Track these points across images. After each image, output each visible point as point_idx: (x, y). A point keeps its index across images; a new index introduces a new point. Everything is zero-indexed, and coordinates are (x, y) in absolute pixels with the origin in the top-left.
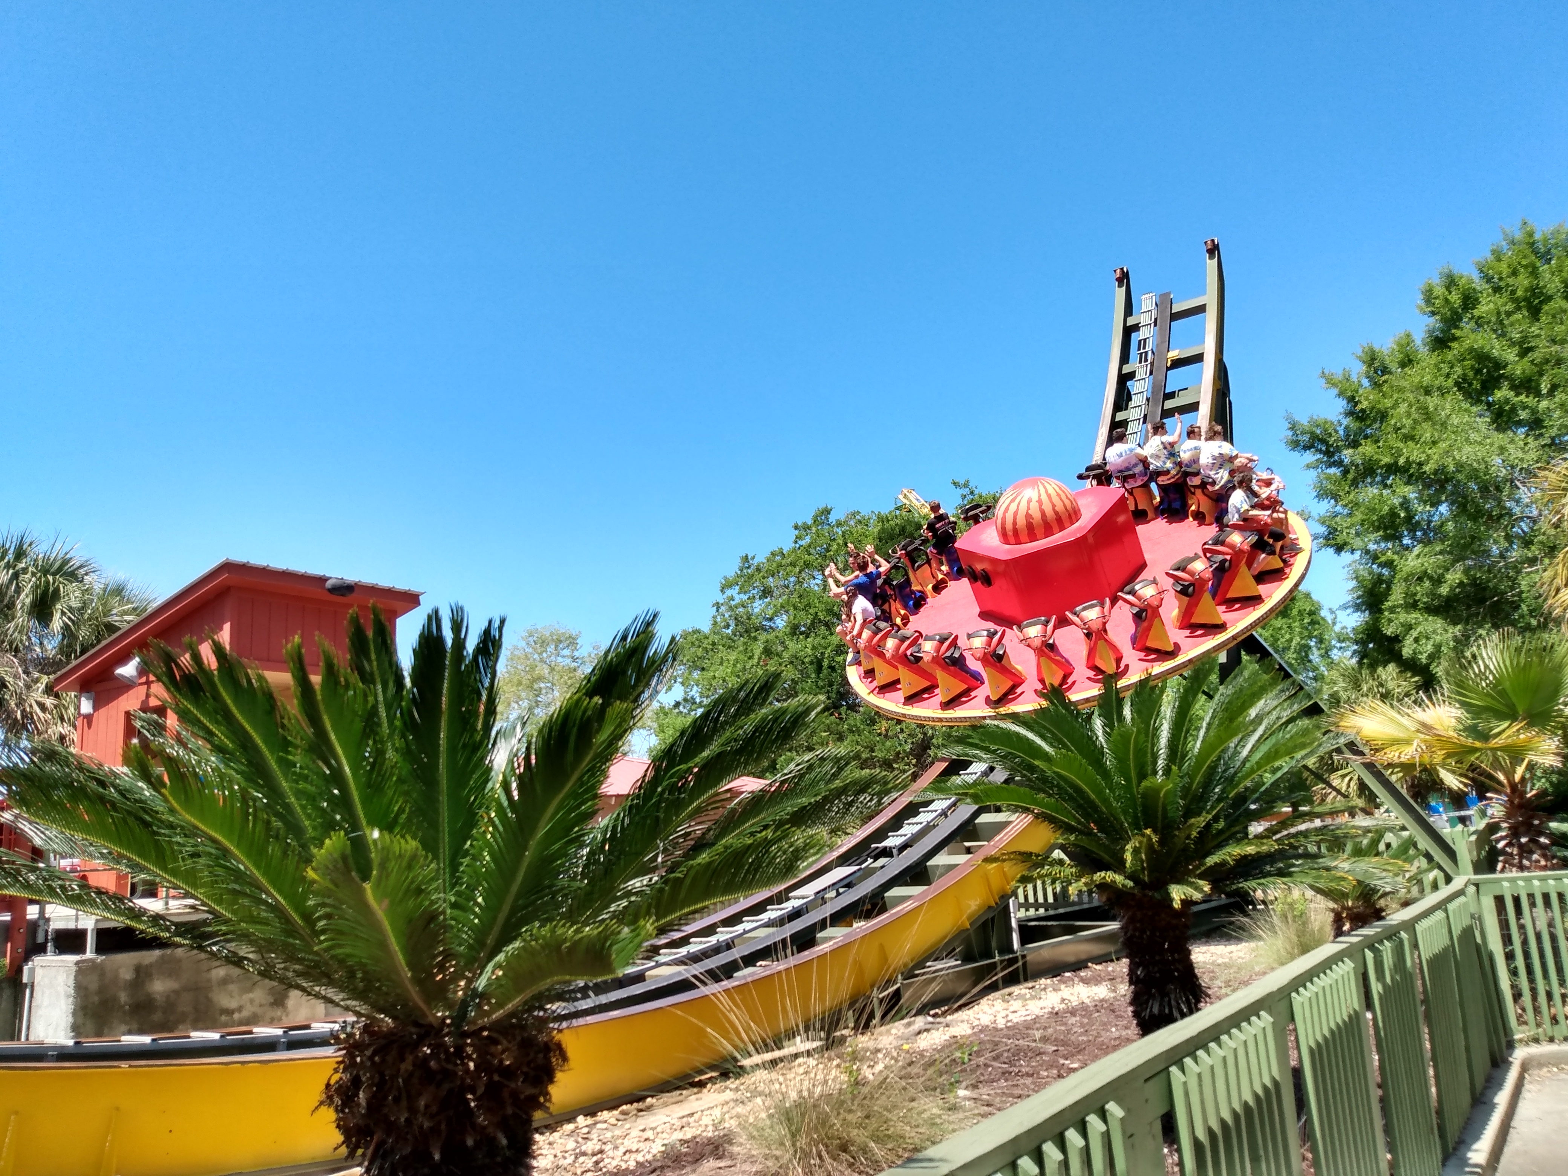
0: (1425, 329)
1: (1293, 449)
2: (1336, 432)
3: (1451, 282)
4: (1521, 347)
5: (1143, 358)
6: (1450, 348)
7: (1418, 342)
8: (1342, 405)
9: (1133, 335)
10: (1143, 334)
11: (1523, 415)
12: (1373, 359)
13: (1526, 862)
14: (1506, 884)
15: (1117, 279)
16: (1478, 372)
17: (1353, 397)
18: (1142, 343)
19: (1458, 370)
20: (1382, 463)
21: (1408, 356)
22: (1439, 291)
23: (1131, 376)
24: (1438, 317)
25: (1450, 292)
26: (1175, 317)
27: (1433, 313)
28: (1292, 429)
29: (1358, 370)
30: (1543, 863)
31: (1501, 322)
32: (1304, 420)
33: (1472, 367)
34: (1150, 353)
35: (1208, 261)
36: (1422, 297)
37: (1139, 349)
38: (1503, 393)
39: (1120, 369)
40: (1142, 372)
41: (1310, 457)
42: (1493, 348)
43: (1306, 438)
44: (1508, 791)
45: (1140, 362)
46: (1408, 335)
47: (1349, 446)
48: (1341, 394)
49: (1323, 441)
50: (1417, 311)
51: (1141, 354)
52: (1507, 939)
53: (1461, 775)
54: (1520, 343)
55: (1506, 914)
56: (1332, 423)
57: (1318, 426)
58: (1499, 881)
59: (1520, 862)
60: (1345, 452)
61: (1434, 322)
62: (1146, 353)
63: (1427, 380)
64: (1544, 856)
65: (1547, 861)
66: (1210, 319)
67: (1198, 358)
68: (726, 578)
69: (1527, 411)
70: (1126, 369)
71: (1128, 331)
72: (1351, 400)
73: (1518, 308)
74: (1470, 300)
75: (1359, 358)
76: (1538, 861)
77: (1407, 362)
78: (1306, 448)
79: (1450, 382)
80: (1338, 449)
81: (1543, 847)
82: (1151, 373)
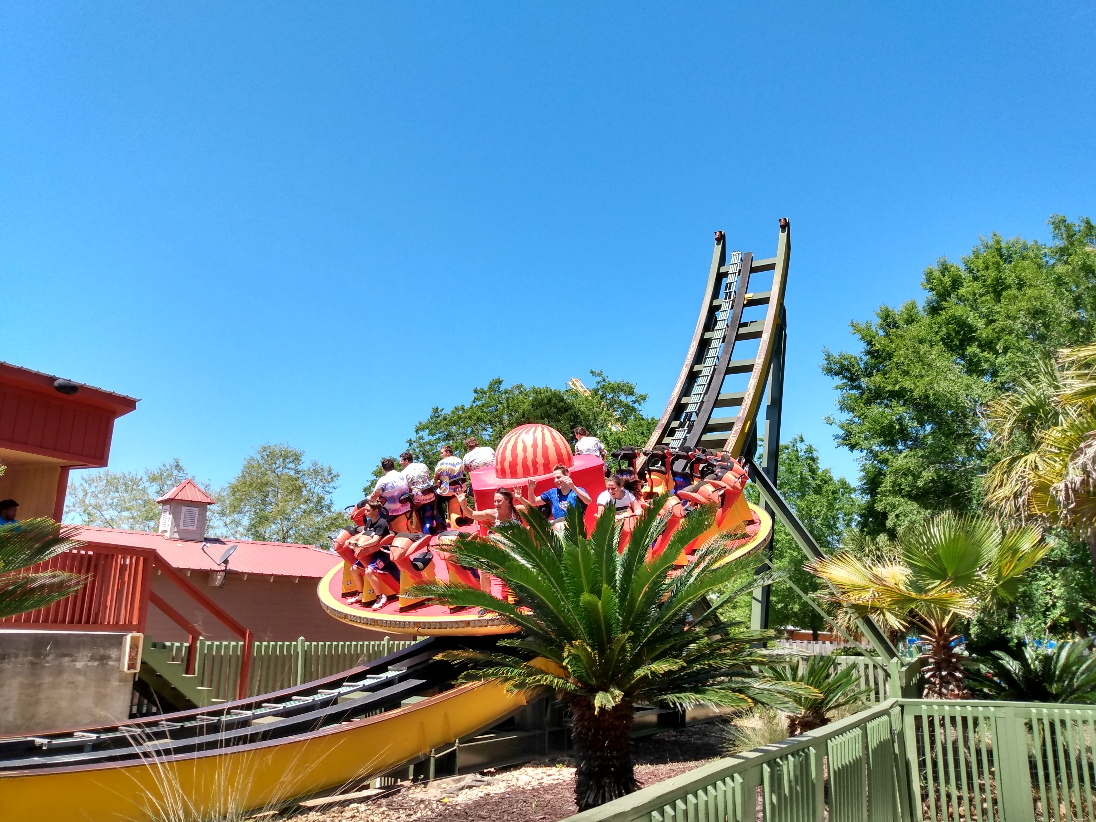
0: (926, 300)
1: (827, 374)
2: (858, 365)
3: (945, 269)
4: (987, 319)
5: (728, 295)
6: (940, 314)
7: (920, 309)
8: (863, 346)
9: (724, 279)
10: (730, 279)
11: (985, 366)
12: (887, 316)
13: (944, 691)
14: (924, 707)
15: (716, 239)
16: (958, 333)
17: (871, 341)
18: (729, 286)
19: (944, 330)
20: (887, 389)
21: (911, 316)
22: (937, 274)
23: (718, 308)
24: (934, 292)
25: (944, 276)
26: (754, 270)
27: (932, 289)
28: (827, 359)
29: (876, 322)
30: (956, 692)
31: (975, 300)
32: (836, 354)
33: (954, 330)
34: (733, 293)
35: (780, 233)
36: (924, 277)
37: (726, 290)
38: (972, 349)
39: (711, 302)
40: (726, 306)
41: (839, 381)
42: (968, 317)
43: (836, 367)
45: (726, 299)
46: (913, 303)
47: (865, 376)
48: (863, 338)
49: (848, 370)
50: (921, 287)
51: (727, 293)
52: (921, 751)
53: (902, 619)
54: (987, 316)
55: (922, 731)
56: (856, 358)
57: (845, 359)
59: (940, 690)
60: (863, 379)
61: (931, 296)
62: (731, 293)
63: (922, 334)
64: (958, 687)
65: (959, 691)
66: (777, 274)
67: (765, 301)
68: (421, 423)
69: (988, 363)
70: (716, 303)
71: (720, 277)
72: (870, 343)
73: (988, 292)
74: (956, 283)
75: (878, 314)
76: (953, 690)
77: (910, 320)
78: (836, 374)
79: (938, 338)
80: (858, 377)
81: (957, 680)
82: (732, 308)
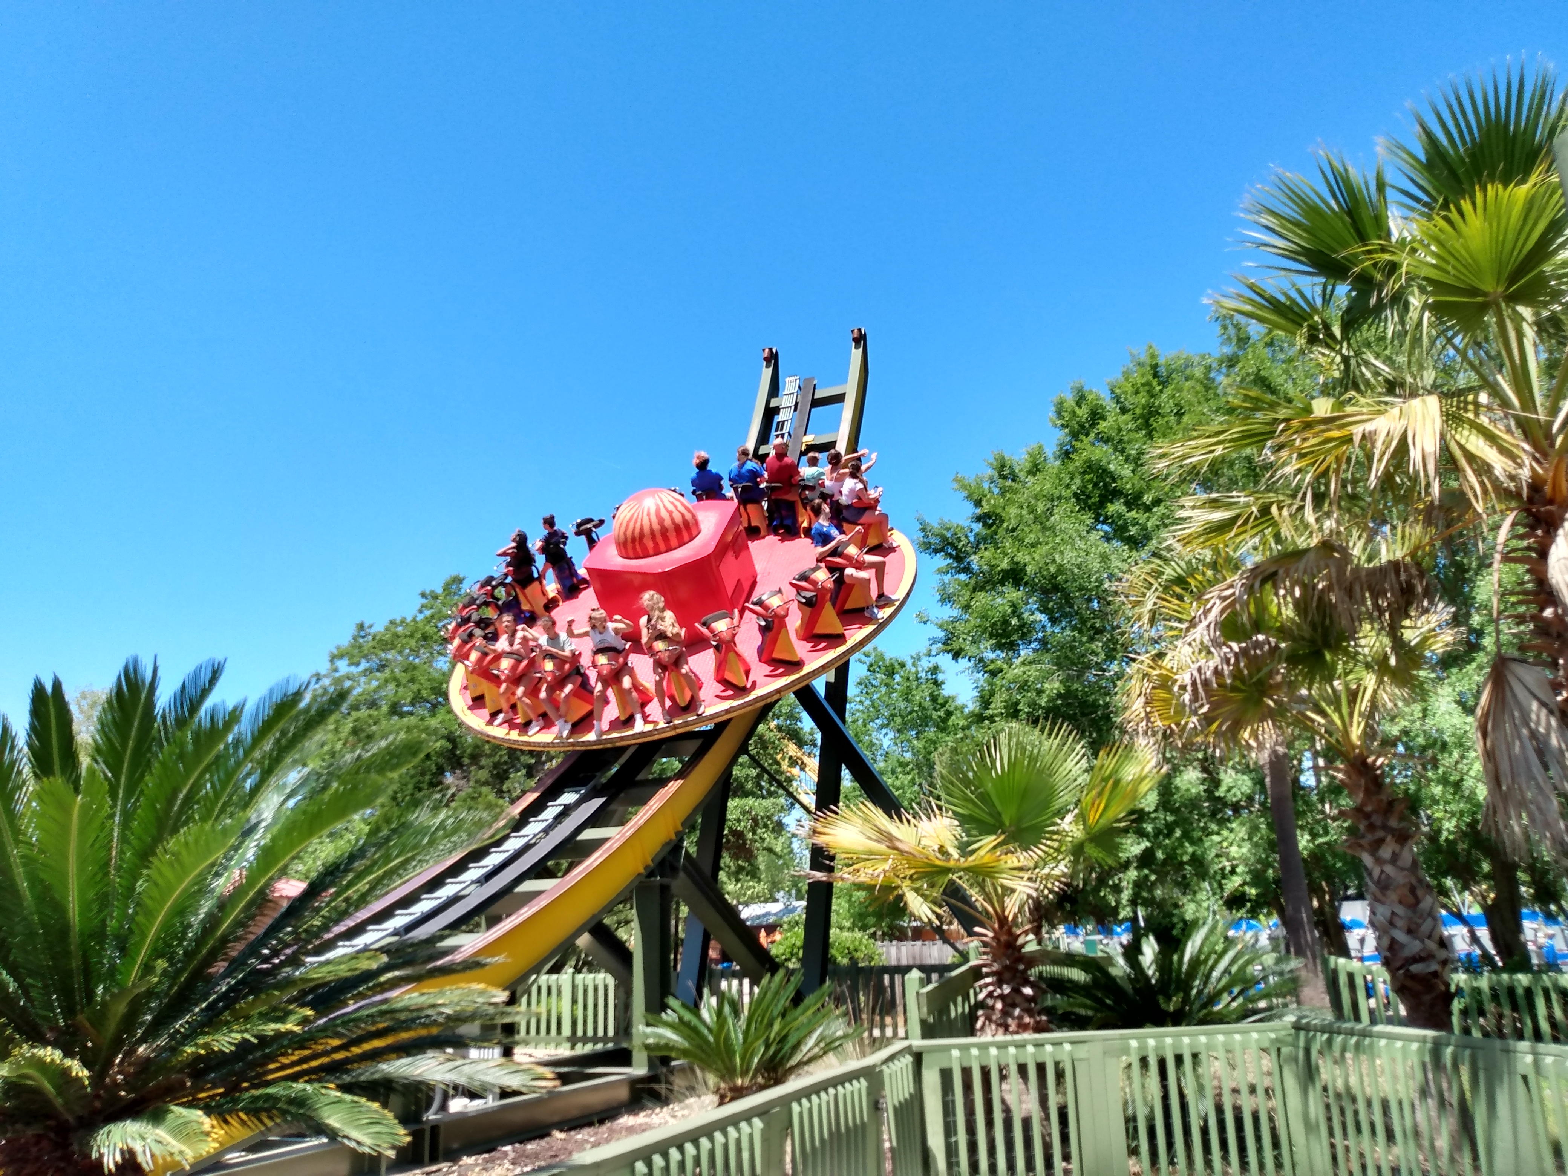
0: (1056, 441)
1: (925, 551)
2: (966, 537)
3: (1081, 398)
6: (1072, 459)
7: (1049, 454)
8: (970, 508)
9: (774, 416)
10: (782, 416)
11: (1133, 530)
12: (1003, 465)
13: (1008, 1020)
14: (955, 1053)
15: (764, 358)
16: (1096, 485)
17: (980, 501)
18: (781, 425)
19: (1078, 481)
20: (1000, 569)
21: (1037, 465)
22: (1070, 404)
24: (1067, 430)
25: (1079, 407)
26: (816, 403)
27: (1063, 426)
28: (922, 529)
29: (989, 474)
30: (1027, 1021)
31: (1121, 439)
32: (934, 522)
33: (1091, 481)
35: (854, 350)
36: (1053, 409)
38: (1116, 508)
41: (941, 561)
42: (1110, 463)
43: (936, 541)
44: (996, 926)
46: (1040, 448)
48: (969, 496)
49: (951, 544)
50: (1050, 424)
52: (949, 1129)
53: (935, 903)
54: (1134, 460)
56: (962, 528)
57: (948, 529)
58: (948, 1048)
59: (1001, 1018)
60: (972, 557)
61: (1063, 436)
64: (1028, 1011)
65: (1030, 1018)
66: (848, 409)
68: (338, 648)
69: (1137, 526)
71: (770, 413)
72: (979, 504)
73: (1137, 427)
74: (1097, 416)
75: (990, 464)
76: (1022, 1019)
77: (1034, 470)
78: (936, 551)
79: (1069, 493)
80: (967, 555)
